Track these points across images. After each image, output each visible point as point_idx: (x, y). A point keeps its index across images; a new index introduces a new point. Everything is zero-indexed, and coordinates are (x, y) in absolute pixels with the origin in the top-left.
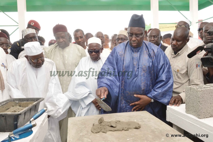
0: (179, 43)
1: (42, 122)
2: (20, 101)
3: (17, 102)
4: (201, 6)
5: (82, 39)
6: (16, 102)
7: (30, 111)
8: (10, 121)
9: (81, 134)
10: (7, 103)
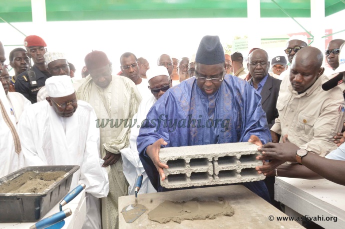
0: (307, 78)
1: (77, 205)
2: (42, 171)
3: (38, 172)
4: (330, 9)
5: (134, 68)
6: (35, 172)
7: (58, 189)
8: (29, 206)
9: (140, 225)
10: (22, 174)
